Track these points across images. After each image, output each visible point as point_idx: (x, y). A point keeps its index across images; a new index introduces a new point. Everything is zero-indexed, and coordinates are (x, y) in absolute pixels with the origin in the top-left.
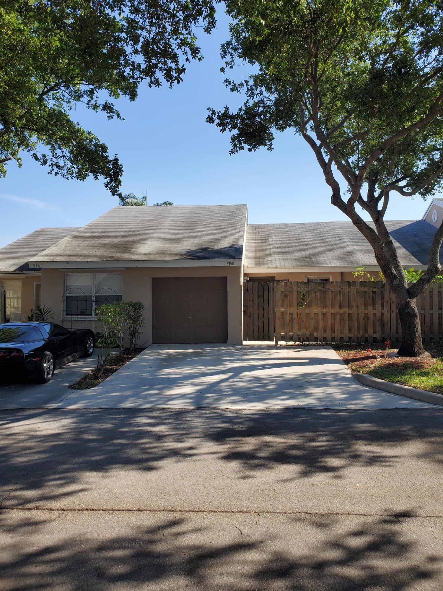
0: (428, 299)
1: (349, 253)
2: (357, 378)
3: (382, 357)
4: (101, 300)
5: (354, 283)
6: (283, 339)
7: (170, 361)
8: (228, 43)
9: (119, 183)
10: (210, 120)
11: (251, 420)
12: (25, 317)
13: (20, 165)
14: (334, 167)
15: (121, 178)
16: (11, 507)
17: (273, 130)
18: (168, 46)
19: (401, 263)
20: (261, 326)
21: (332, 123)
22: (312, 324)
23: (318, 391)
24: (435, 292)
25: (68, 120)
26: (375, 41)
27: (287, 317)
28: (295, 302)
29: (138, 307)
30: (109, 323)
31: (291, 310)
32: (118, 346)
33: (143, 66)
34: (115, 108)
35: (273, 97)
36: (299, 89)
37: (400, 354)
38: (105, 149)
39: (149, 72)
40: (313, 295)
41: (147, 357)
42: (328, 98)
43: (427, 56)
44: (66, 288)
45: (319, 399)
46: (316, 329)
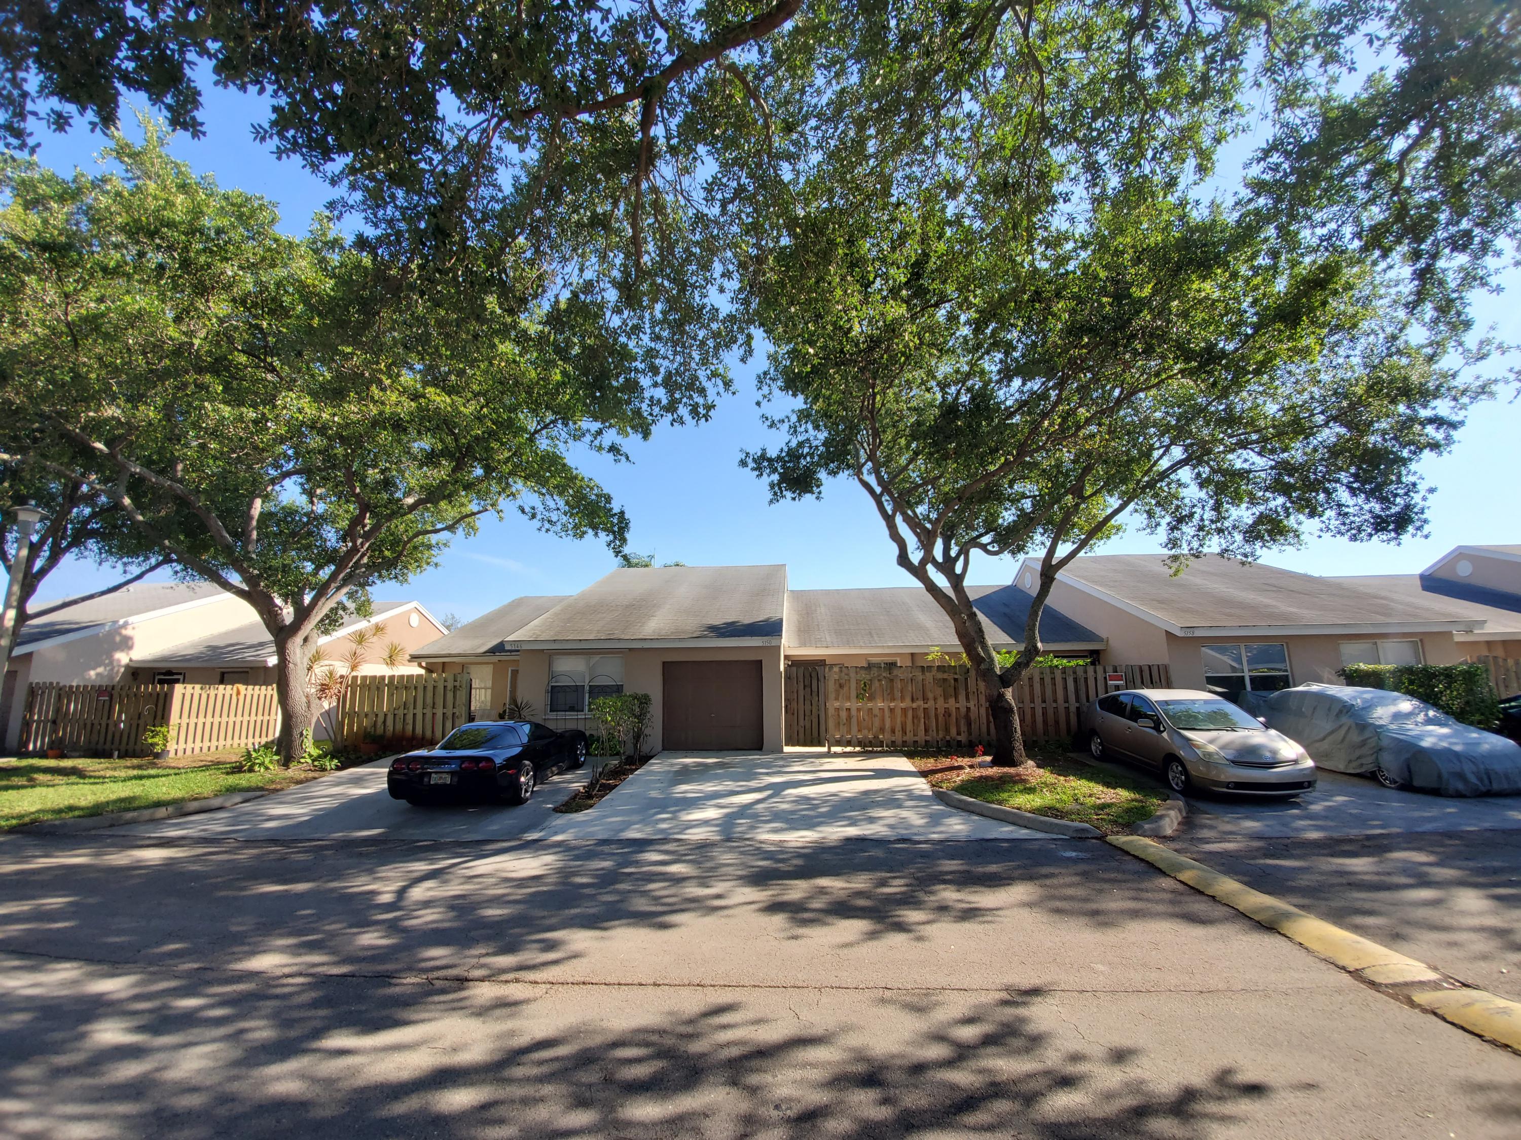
0: (1027, 689)
1: (920, 628)
2: (940, 797)
3: (971, 767)
4: (597, 691)
5: (929, 668)
6: (838, 743)
7: (685, 775)
8: (765, 373)
9: (624, 541)
10: (743, 463)
11: (800, 856)
12: (495, 713)
13: (501, 519)
14: (899, 519)
15: (627, 535)
16: (482, 979)
17: (822, 475)
18: (695, 378)
19: (990, 642)
20: (808, 726)
21: (894, 465)
22: (877, 723)
23: (888, 814)
24: (1037, 679)
25: (564, 465)
26: (944, 369)
27: (844, 714)
28: (853, 693)
29: (644, 701)
30: (606, 722)
31: (848, 705)
32: (618, 754)
33: (664, 402)
34: (624, 449)
35: (823, 435)
36: (853, 429)
37: (994, 763)
38: (608, 499)
39: (671, 407)
40: (876, 684)
41: (655, 768)
42: (888, 436)
43: (1008, 386)
44: (552, 676)
45: (891, 826)
46: (882, 730)
